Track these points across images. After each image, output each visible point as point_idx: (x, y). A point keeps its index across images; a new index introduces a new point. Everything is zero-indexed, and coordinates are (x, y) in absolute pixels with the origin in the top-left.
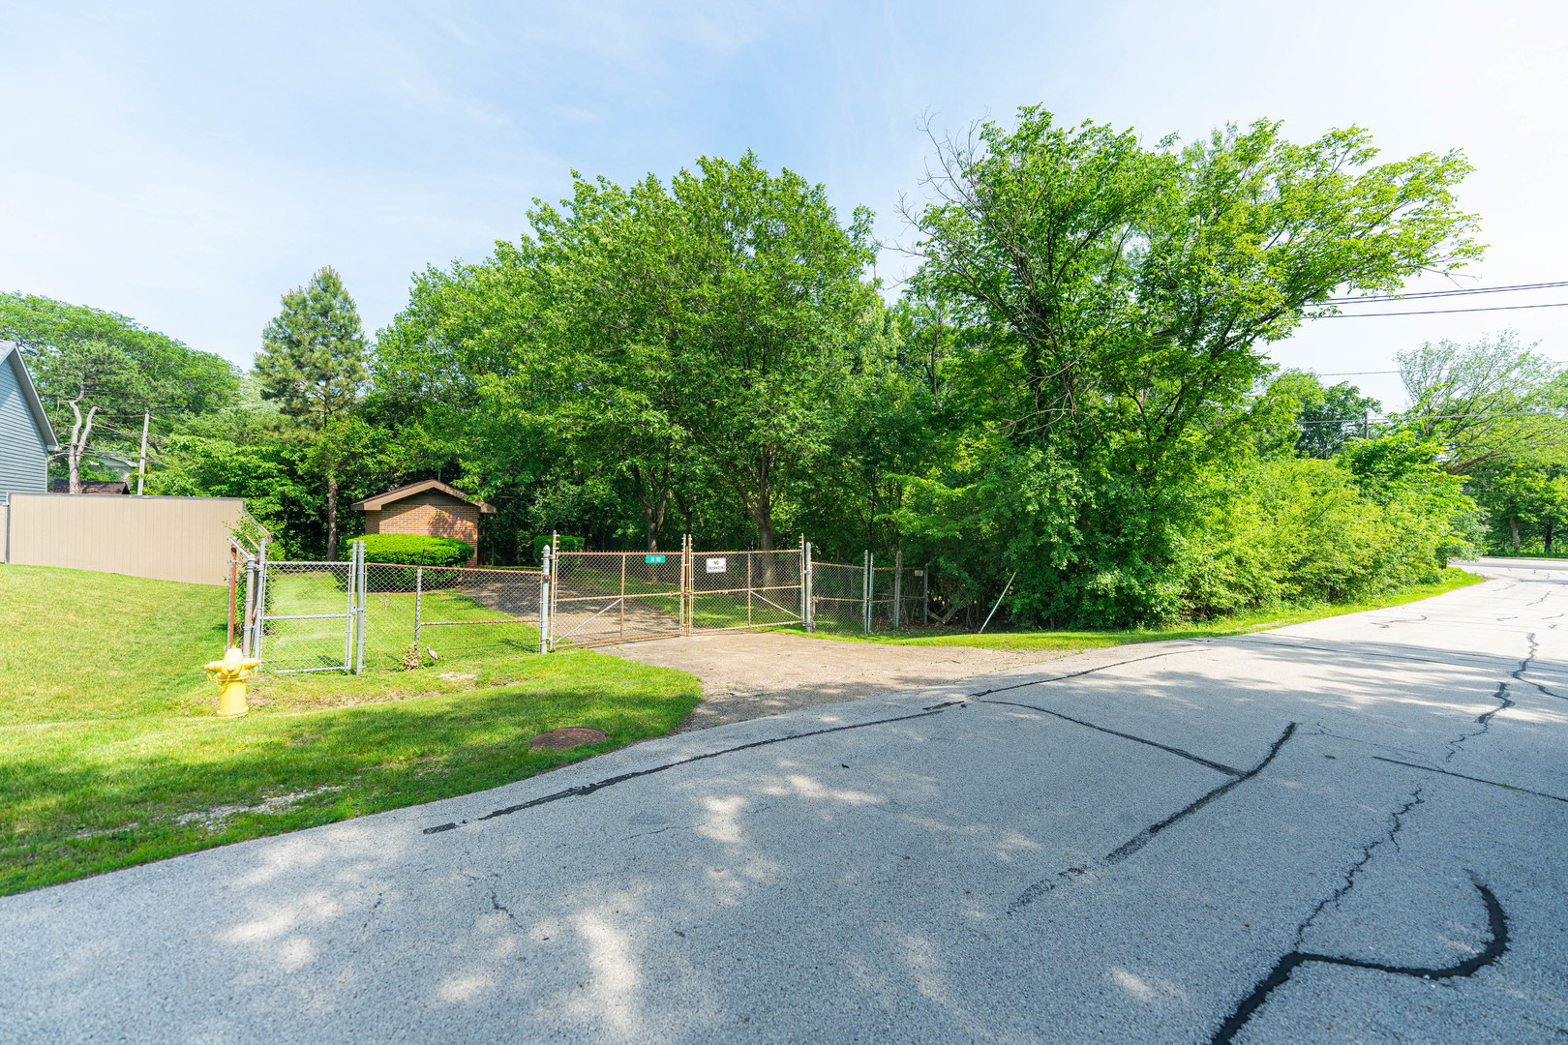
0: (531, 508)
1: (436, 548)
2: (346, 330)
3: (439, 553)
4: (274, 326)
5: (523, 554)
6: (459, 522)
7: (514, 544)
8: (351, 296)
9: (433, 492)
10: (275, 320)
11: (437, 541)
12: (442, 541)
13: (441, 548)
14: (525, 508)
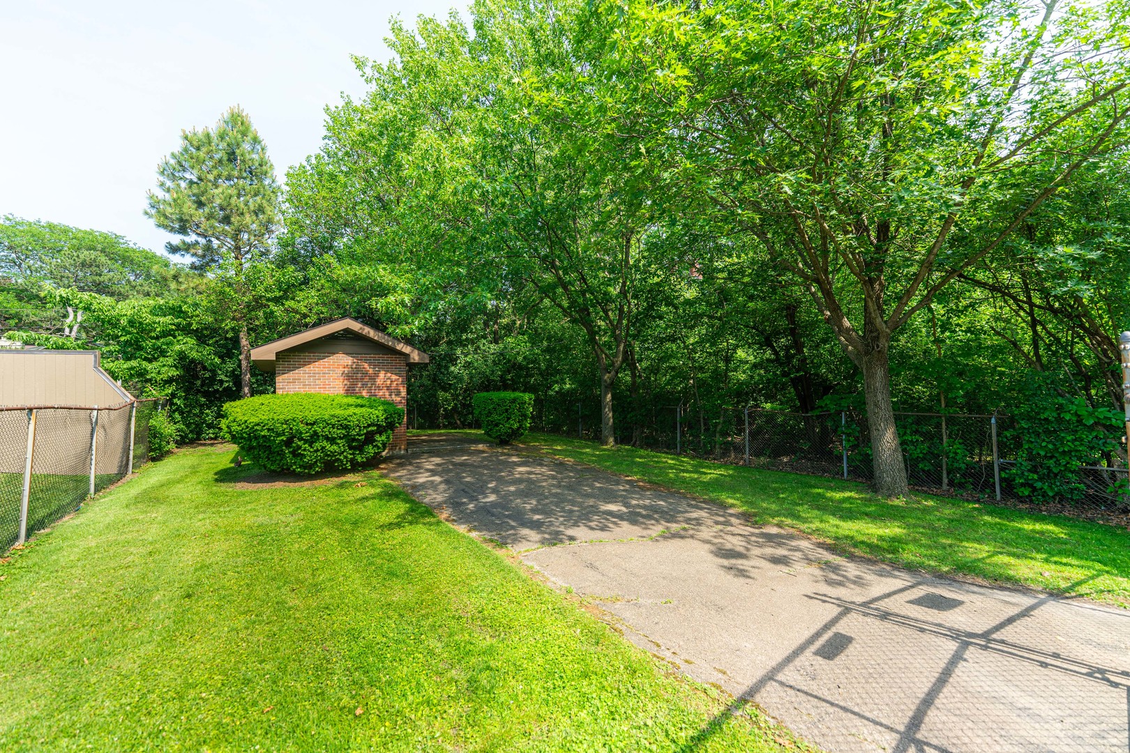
0: (452, 368)
1: (351, 410)
2: (257, 172)
3: (354, 419)
4: (173, 162)
5: (445, 417)
6: (382, 375)
7: (437, 406)
8: (261, 136)
9: (348, 335)
10: (173, 155)
11: (351, 400)
12: (359, 401)
13: (358, 411)
14: (447, 368)
